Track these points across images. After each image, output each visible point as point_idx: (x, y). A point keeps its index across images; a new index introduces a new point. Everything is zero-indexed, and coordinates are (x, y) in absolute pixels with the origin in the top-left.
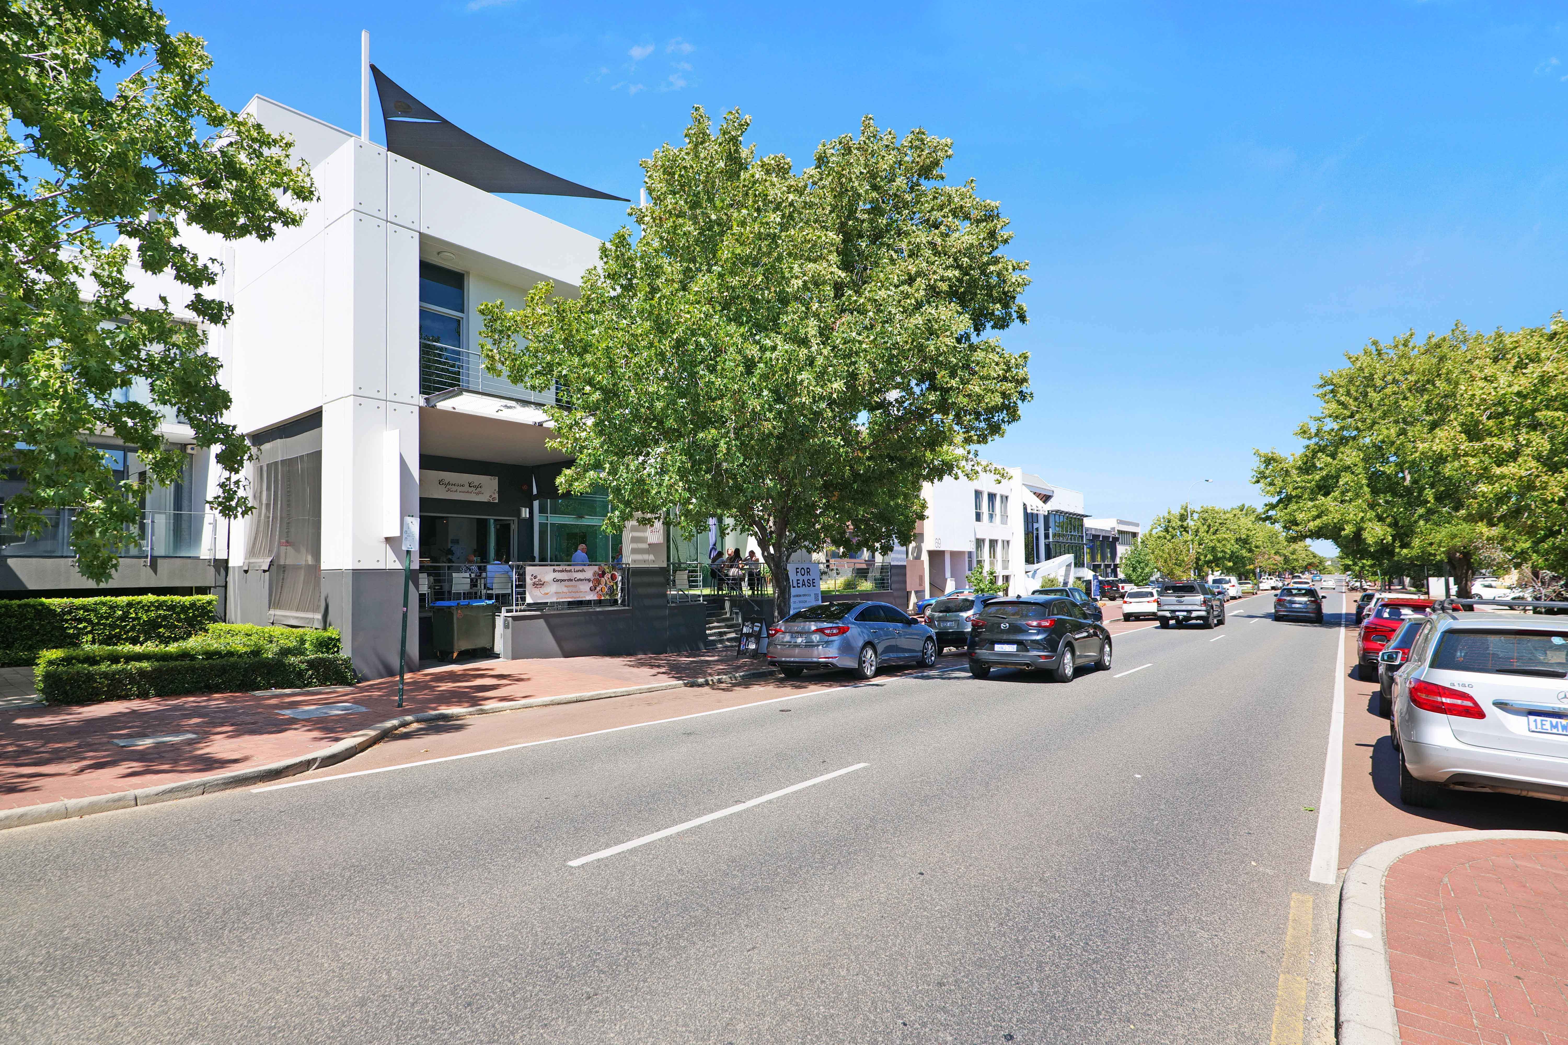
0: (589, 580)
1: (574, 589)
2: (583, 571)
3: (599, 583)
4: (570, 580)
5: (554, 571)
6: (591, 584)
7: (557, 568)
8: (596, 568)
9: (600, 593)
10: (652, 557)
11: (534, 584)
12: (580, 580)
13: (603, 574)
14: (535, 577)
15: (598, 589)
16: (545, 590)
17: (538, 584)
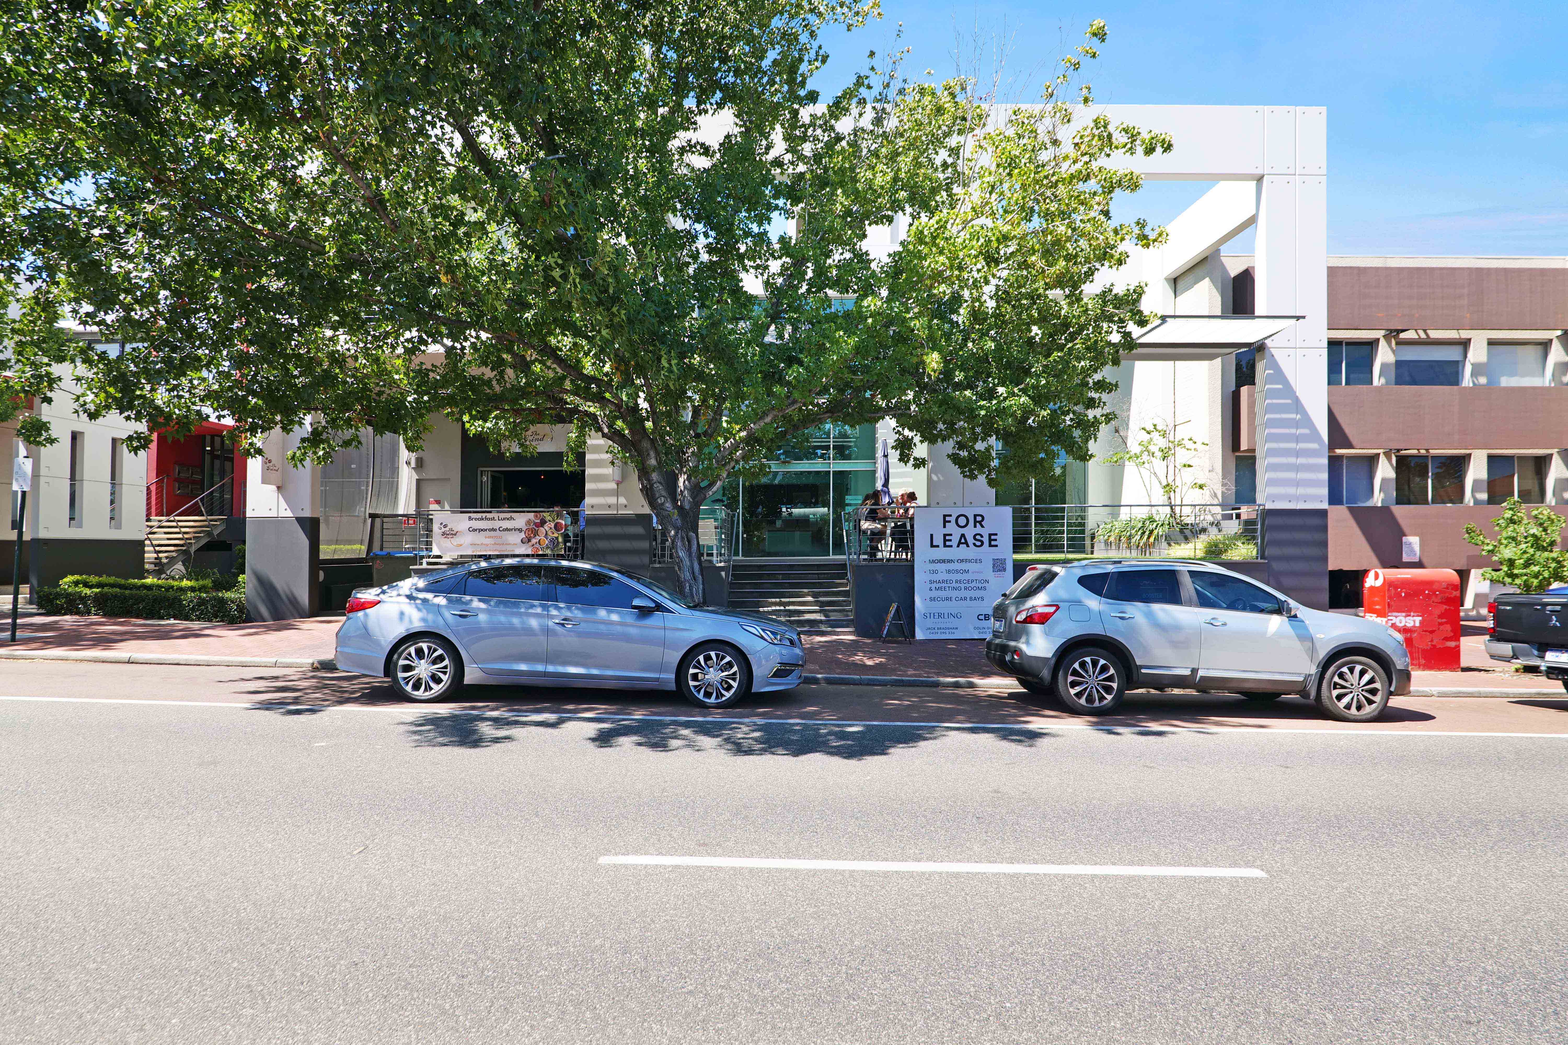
0: (520, 530)
1: (499, 541)
2: (511, 518)
3: (536, 534)
4: (493, 530)
5: (470, 519)
6: (523, 535)
7: (473, 515)
8: (531, 516)
9: (537, 546)
10: (622, 500)
11: (444, 534)
12: (507, 530)
13: (543, 522)
14: (445, 526)
15: (534, 541)
16: (456, 541)
17: (449, 534)
